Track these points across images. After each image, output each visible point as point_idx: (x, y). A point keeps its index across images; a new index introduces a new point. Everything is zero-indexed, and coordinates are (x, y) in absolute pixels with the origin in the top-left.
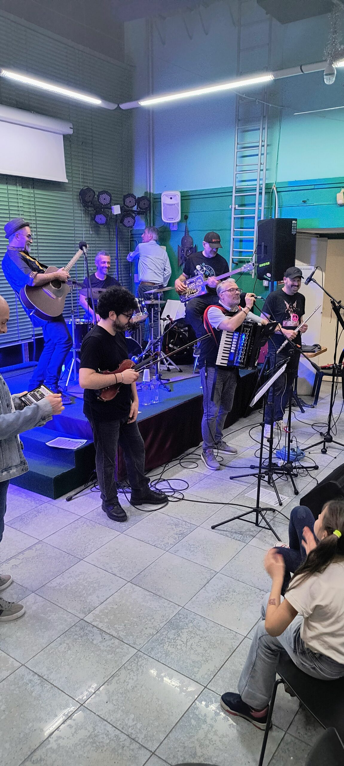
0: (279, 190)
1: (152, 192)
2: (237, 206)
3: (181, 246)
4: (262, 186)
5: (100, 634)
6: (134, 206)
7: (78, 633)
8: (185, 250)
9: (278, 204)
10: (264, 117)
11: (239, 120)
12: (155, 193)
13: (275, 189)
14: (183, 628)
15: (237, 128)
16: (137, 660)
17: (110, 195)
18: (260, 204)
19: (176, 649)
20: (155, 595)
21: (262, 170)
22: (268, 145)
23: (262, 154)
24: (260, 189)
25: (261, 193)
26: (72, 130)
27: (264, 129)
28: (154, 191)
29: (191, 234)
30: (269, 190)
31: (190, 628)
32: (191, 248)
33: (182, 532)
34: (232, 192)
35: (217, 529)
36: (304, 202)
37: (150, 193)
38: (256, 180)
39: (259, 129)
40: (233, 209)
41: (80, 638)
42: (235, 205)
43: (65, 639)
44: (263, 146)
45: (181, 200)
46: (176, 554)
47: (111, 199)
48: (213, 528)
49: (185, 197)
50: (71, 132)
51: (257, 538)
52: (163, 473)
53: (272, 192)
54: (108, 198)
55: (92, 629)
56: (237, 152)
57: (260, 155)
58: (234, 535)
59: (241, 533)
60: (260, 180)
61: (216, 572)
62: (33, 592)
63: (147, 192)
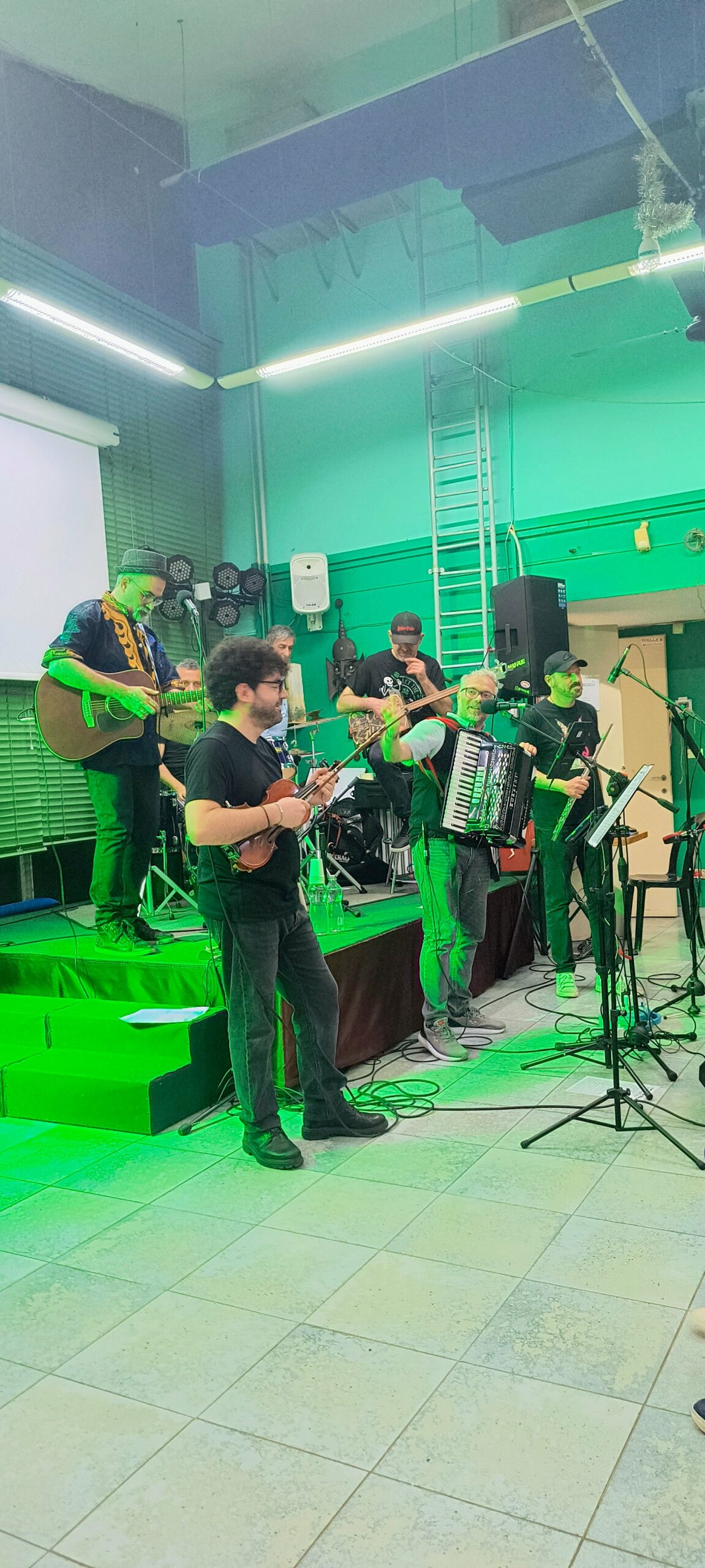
0: (521, 535)
1: (266, 561)
2: (442, 570)
3: (331, 659)
4: (488, 529)
5: (356, 1343)
6: (235, 586)
7: (302, 1348)
8: (343, 665)
9: (523, 561)
10: (481, 408)
11: (433, 417)
12: (272, 564)
13: (513, 533)
14: (542, 1313)
15: (431, 430)
16: (462, 1377)
17: (189, 562)
18: (489, 563)
19: (544, 1349)
20: (451, 1266)
21: (487, 503)
22: (492, 459)
23: (484, 475)
24: (485, 537)
25: (488, 544)
26: (118, 437)
27: (482, 430)
28: (271, 559)
29: (351, 635)
30: (502, 538)
31: (557, 1310)
32: (353, 662)
33: (461, 1160)
34: (431, 546)
35: (533, 1148)
36: (572, 552)
37: (263, 565)
38: (477, 521)
39: (473, 432)
40: (436, 576)
41: (311, 1356)
42: (439, 567)
43: (277, 1360)
44: (485, 460)
45: (329, 571)
46: (463, 1194)
47: (192, 569)
48: (525, 1145)
49: (336, 566)
50: (115, 441)
51: (625, 1153)
52: (373, 1073)
53: (509, 540)
54: (186, 568)
55: (331, 1338)
56: (434, 473)
57: (479, 476)
58: (576, 1154)
59: (587, 1149)
60: (486, 519)
61: (567, 1215)
62: (165, 1291)
63: (257, 564)
